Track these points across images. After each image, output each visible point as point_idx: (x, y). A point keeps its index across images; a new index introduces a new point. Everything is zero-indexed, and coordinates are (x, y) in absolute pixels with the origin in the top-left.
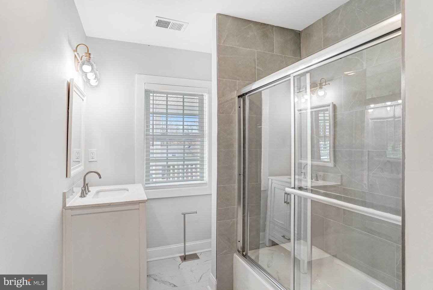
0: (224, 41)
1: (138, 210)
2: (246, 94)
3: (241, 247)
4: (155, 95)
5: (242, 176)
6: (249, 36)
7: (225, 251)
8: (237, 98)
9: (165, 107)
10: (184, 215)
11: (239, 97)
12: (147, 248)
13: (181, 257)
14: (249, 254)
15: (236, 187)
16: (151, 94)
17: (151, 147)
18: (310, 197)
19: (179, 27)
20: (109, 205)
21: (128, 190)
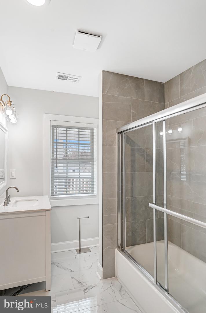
0: (108, 91)
1: (45, 216)
2: (124, 131)
3: (121, 245)
4: (58, 129)
5: (121, 192)
6: (126, 87)
7: (109, 247)
8: (117, 134)
9: (65, 135)
10: (80, 219)
11: (118, 133)
12: (51, 243)
13: (76, 250)
14: (126, 250)
15: (116, 200)
16: (55, 128)
17: (55, 168)
18: (166, 212)
19: (75, 80)
20: (24, 212)
21: (38, 201)
